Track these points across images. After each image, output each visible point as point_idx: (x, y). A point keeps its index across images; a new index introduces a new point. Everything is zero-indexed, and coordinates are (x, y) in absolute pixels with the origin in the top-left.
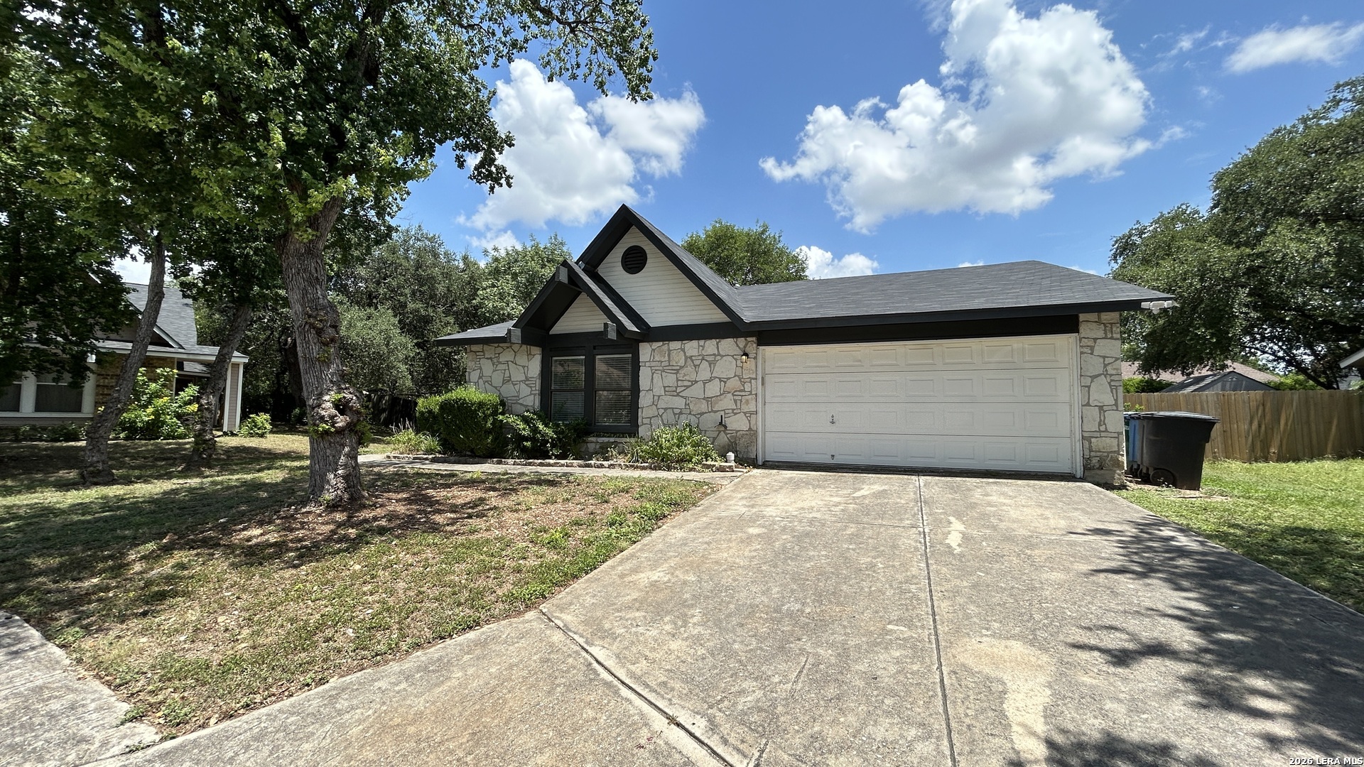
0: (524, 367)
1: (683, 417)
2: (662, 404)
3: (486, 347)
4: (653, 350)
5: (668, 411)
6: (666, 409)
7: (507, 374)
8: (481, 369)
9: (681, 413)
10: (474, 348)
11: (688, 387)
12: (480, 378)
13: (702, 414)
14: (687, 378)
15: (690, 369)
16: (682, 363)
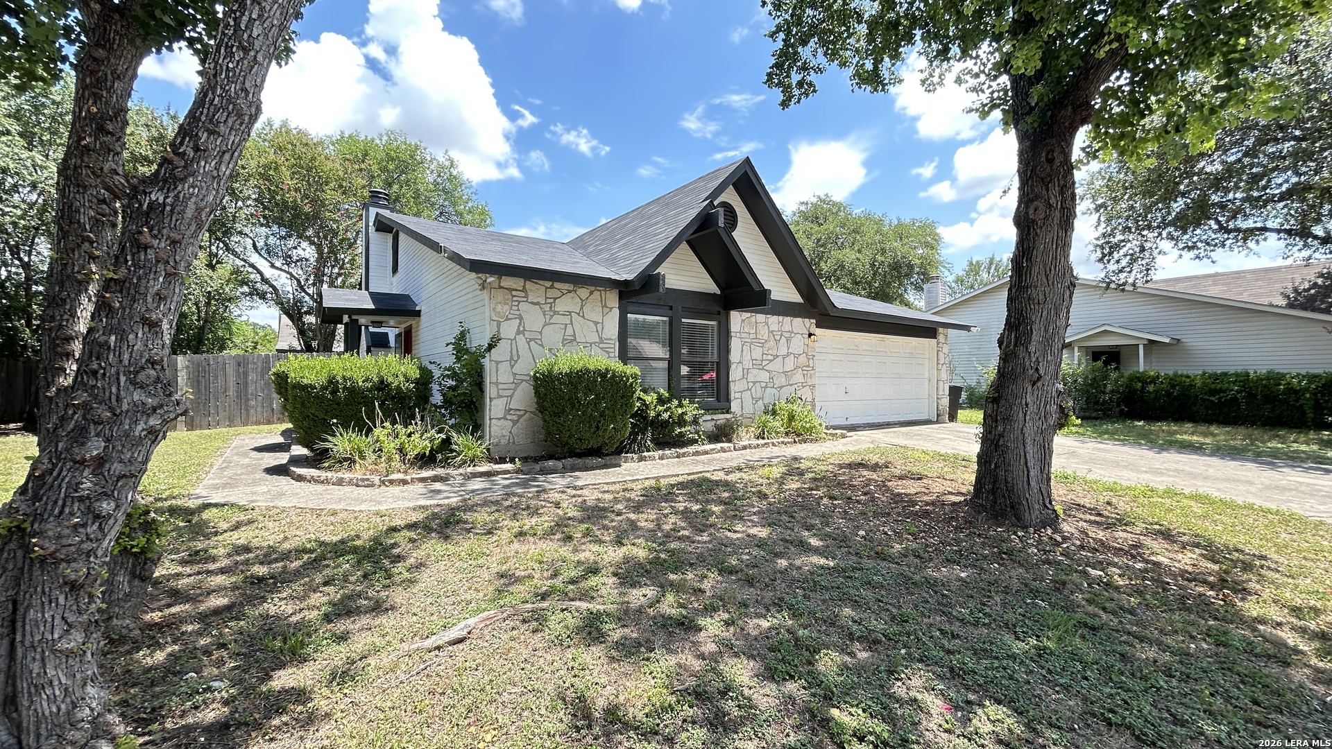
0: (596, 323)
1: (768, 390)
2: (751, 378)
3: (529, 285)
4: (743, 321)
5: (757, 384)
6: (754, 383)
7: (569, 331)
8: (521, 318)
9: (766, 387)
10: (508, 282)
11: (771, 361)
12: (518, 332)
13: (781, 387)
14: (770, 352)
15: (772, 343)
16: (766, 337)
